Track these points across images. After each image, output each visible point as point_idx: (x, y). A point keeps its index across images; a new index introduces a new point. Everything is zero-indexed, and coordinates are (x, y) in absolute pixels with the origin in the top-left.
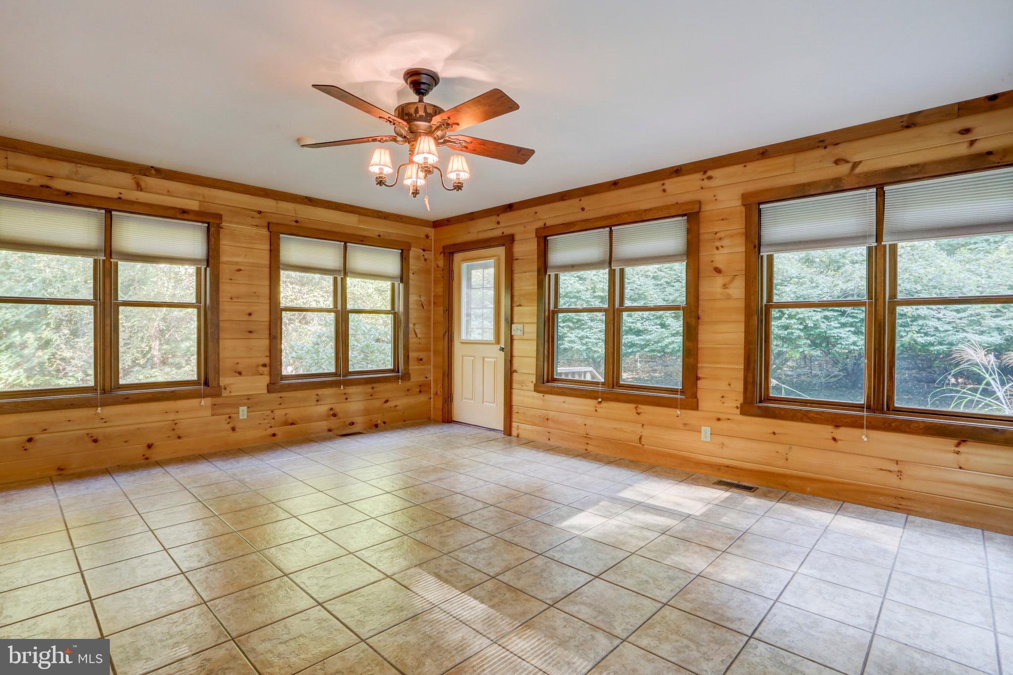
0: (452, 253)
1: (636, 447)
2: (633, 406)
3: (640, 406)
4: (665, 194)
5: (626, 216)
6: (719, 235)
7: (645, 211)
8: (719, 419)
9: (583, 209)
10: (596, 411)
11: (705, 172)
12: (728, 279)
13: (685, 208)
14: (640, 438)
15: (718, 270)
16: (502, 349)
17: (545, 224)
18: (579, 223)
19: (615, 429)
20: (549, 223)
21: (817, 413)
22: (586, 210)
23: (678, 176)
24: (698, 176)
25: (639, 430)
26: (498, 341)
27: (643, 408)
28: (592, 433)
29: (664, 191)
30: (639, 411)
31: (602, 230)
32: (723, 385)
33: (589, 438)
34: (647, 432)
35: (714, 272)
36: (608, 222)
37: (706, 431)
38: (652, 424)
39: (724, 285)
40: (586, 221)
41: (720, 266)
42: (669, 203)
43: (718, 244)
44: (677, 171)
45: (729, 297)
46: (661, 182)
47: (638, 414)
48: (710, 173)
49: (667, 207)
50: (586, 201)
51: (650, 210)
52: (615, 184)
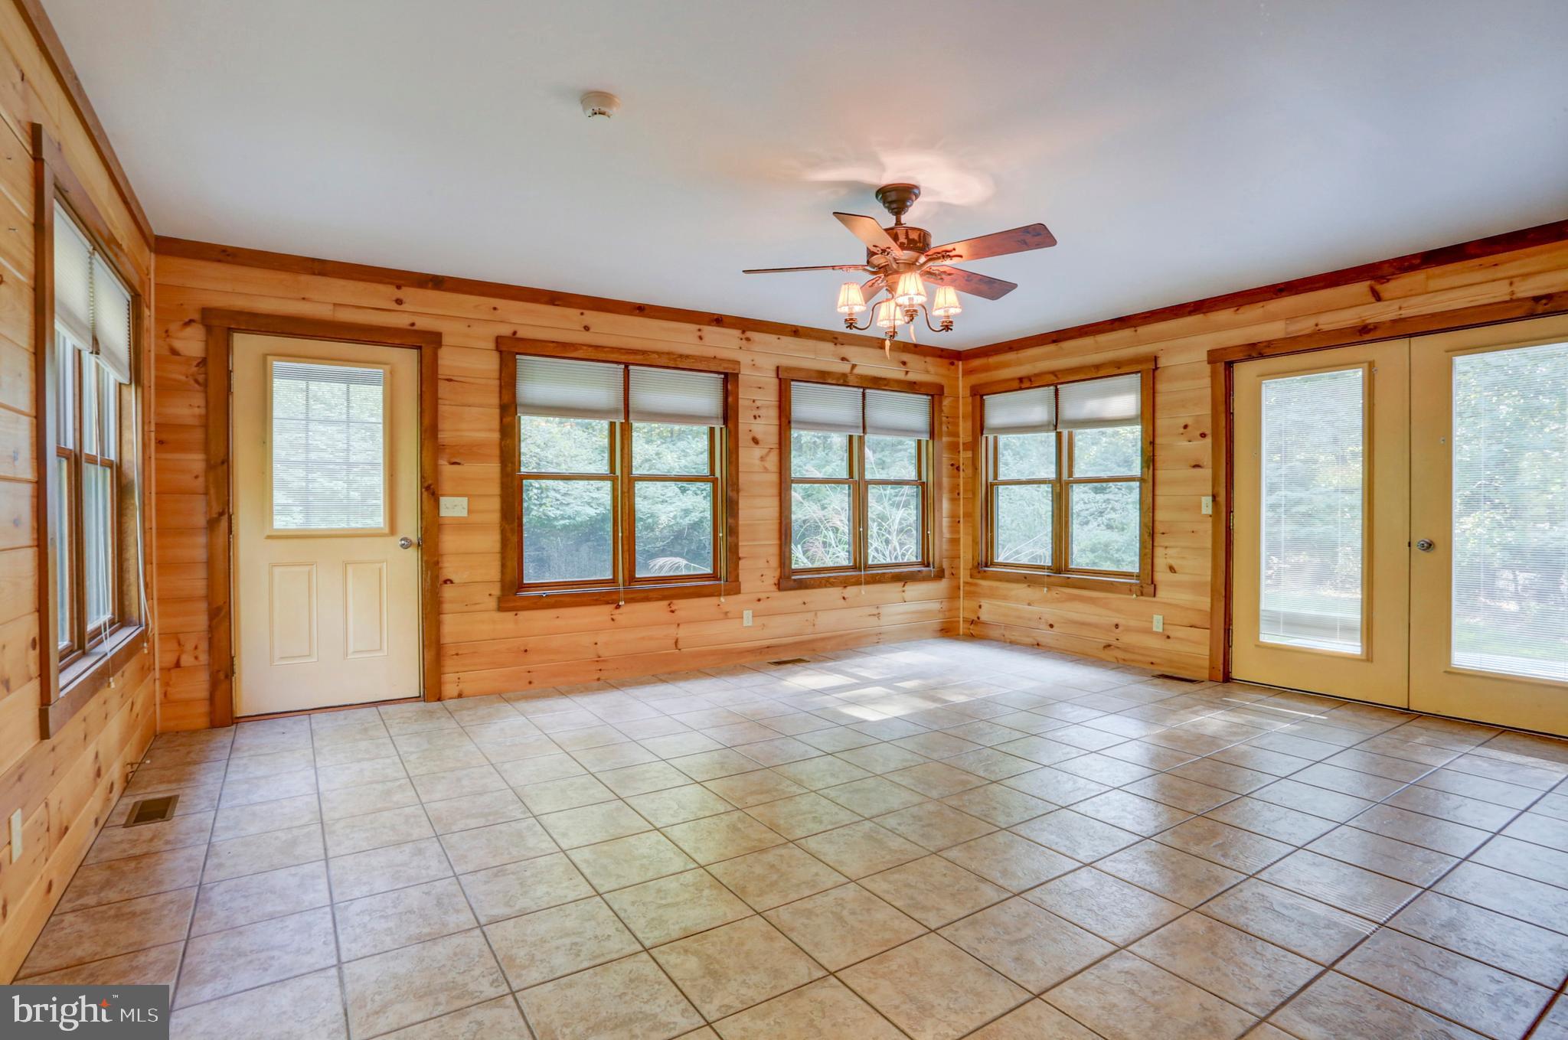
0: (230, 331)
1: (673, 654)
2: (666, 603)
3: (675, 601)
4: (701, 343)
5: (657, 356)
6: (758, 403)
7: (681, 356)
8: (759, 600)
9: (587, 328)
10: (613, 620)
11: (744, 332)
12: (764, 452)
13: (726, 365)
14: (676, 643)
15: (756, 441)
16: (407, 544)
17: (515, 333)
18: (585, 348)
19: (643, 638)
20: (521, 334)
21: (835, 578)
22: (591, 330)
23: (719, 326)
24: (737, 333)
25: (672, 631)
26: (393, 529)
27: (679, 604)
28: (605, 653)
29: (701, 338)
30: (673, 608)
31: (615, 366)
32: (762, 563)
33: (603, 661)
34: (683, 633)
35: (752, 442)
36: (624, 358)
37: (748, 614)
38: (690, 622)
39: (762, 457)
40: (596, 347)
41: (759, 437)
42: (705, 354)
43: (757, 413)
44: (718, 320)
45: (766, 470)
46: (698, 327)
47: (673, 612)
48: (749, 334)
49: (707, 359)
50: (592, 317)
51: (687, 357)
52: (640, 310)
